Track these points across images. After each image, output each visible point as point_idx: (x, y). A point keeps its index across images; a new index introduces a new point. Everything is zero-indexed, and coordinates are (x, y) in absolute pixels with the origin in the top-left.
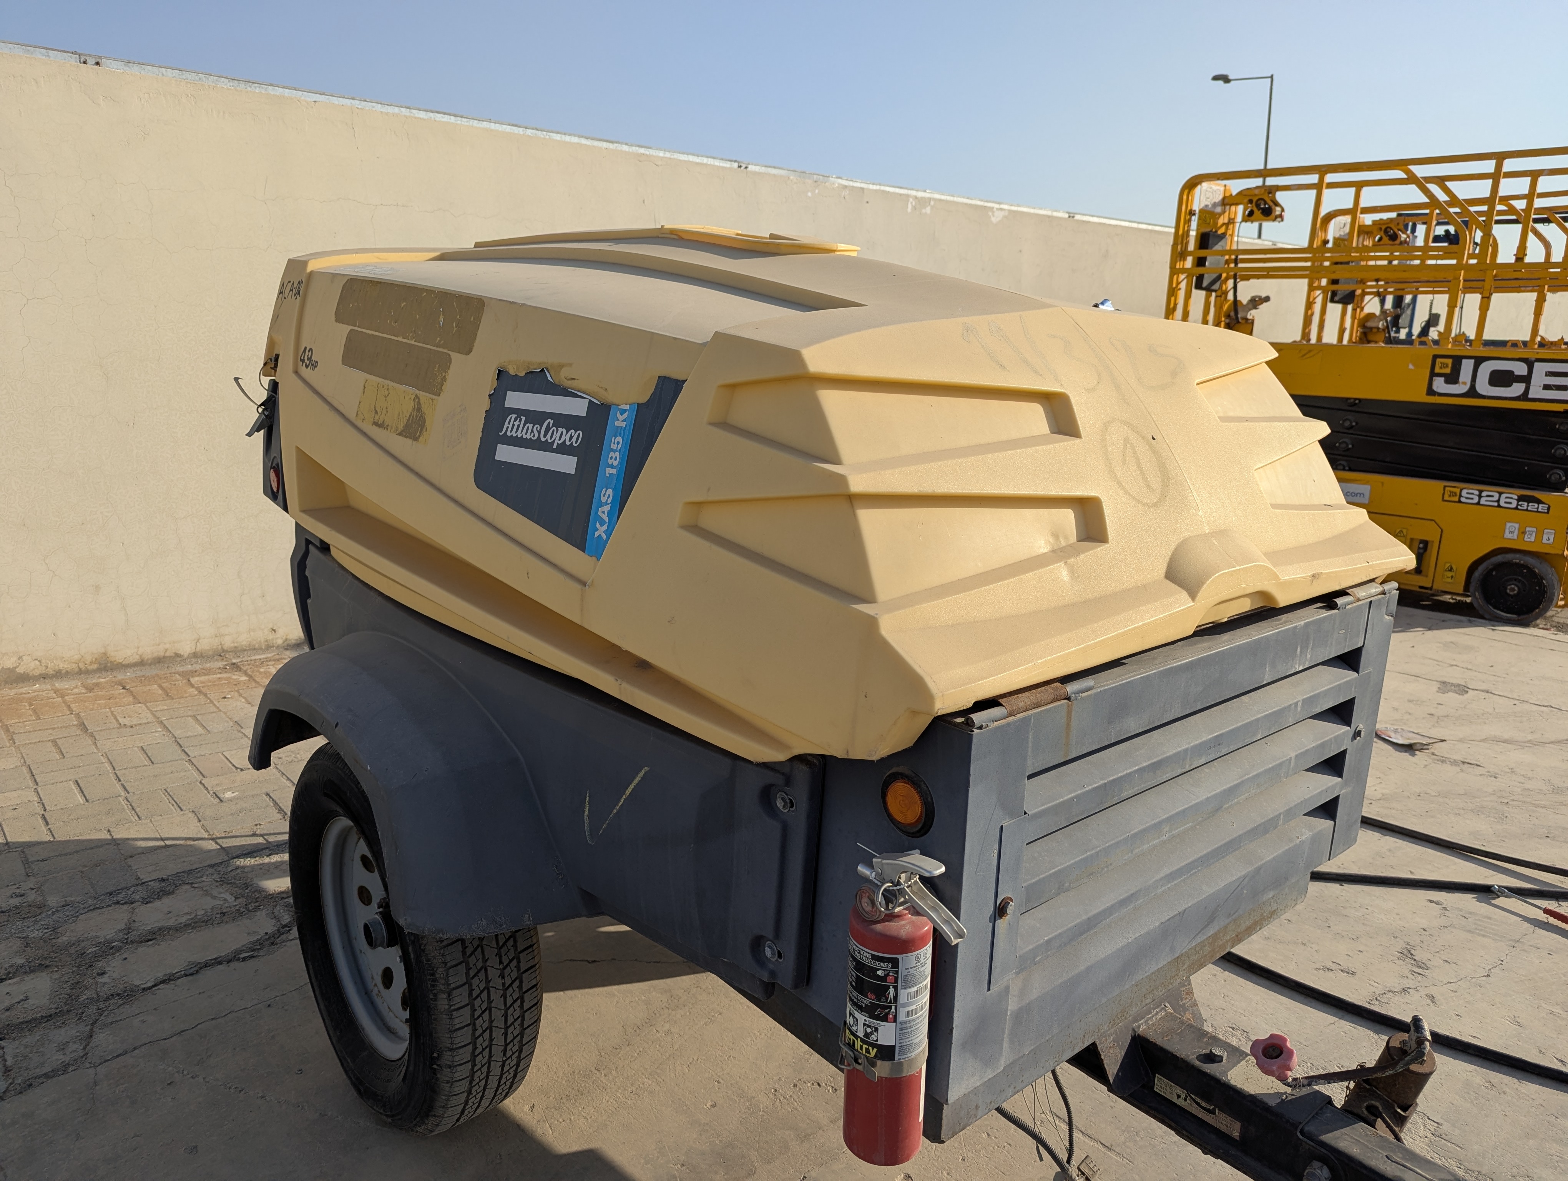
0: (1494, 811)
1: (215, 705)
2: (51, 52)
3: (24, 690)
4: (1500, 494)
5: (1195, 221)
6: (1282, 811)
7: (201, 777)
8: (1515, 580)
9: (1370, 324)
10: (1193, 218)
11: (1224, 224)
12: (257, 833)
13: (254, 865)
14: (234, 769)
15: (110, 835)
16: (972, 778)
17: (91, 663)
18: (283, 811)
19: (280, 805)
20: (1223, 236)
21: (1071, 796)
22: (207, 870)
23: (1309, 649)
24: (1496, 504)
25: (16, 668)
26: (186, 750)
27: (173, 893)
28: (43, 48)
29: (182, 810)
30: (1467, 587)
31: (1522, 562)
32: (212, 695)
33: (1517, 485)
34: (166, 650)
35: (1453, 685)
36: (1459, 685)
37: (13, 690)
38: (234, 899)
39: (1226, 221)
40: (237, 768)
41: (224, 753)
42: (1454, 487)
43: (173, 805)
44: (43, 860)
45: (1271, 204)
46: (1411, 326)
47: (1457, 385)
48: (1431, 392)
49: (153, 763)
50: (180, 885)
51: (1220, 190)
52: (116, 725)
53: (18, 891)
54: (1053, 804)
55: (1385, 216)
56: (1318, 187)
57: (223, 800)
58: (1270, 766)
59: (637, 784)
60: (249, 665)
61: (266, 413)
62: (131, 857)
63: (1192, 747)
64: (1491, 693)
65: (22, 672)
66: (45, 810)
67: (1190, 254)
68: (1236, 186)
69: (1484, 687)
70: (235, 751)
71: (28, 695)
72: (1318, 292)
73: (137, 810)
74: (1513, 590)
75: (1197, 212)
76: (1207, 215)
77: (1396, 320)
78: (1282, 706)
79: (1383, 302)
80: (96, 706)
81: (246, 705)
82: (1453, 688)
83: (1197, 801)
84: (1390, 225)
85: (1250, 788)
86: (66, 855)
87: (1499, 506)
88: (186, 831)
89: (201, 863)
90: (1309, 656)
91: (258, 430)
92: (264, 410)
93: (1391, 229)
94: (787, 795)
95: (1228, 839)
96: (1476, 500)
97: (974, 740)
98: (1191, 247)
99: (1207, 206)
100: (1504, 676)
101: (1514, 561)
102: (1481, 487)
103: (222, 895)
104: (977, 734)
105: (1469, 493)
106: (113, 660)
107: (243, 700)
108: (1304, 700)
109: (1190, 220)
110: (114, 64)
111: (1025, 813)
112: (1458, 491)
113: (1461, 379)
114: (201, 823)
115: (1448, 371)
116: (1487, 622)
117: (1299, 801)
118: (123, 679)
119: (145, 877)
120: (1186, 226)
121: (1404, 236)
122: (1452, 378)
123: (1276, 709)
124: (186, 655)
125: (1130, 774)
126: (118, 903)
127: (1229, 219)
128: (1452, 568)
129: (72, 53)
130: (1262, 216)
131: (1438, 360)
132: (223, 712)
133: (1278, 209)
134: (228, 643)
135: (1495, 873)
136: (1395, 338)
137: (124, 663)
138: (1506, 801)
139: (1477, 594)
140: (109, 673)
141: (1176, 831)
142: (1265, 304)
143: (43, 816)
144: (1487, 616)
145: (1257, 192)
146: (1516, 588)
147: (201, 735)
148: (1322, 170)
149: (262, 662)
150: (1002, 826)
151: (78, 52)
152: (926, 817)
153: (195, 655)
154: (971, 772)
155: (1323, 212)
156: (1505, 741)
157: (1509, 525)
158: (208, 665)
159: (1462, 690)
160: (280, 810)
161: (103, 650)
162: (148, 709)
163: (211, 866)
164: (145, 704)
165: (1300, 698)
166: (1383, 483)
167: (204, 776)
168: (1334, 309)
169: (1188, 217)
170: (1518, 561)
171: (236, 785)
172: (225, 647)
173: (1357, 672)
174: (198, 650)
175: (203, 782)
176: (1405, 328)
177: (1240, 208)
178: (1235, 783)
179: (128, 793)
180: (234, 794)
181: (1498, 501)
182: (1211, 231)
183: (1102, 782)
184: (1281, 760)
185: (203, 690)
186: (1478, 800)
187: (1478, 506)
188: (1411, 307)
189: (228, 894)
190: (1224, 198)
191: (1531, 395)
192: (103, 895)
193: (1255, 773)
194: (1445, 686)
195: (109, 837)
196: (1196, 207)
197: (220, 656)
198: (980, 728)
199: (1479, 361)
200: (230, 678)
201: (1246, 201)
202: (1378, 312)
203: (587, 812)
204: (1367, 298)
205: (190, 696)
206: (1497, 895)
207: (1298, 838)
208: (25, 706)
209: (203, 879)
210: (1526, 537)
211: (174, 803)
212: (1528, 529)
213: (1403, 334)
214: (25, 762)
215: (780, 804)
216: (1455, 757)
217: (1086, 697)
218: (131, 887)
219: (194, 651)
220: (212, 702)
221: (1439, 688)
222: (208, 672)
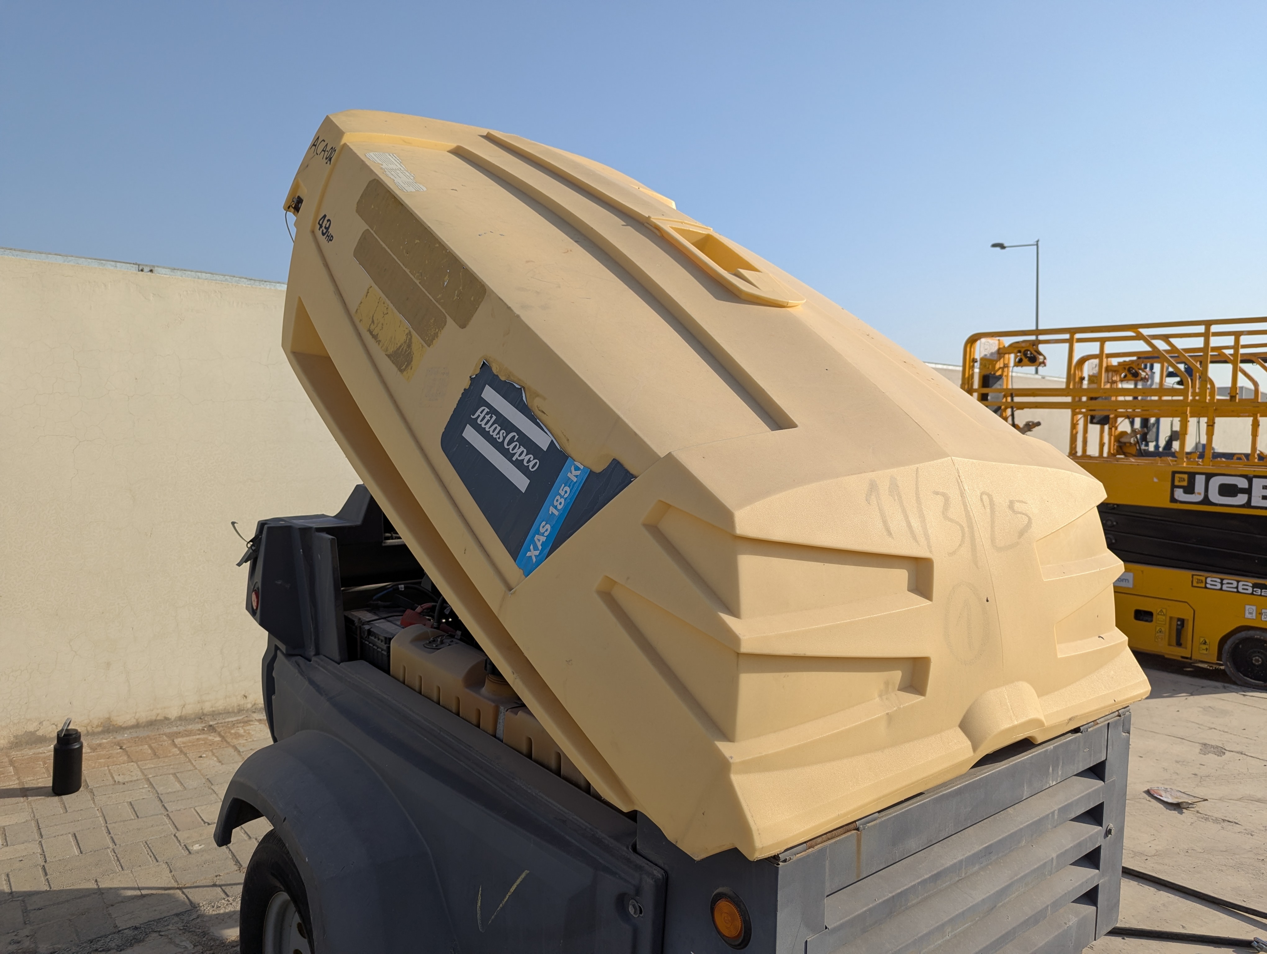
0: (1251, 867)
1: (192, 764)
2: (118, 264)
3: (40, 750)
4: (1238, 582)
5: (977, 365)
6: (1049, 903)
7: (176, 830)
8: (1259, 652)
9: (1124, 440)
10: (976, 364)
11: (1000, 368)
12: (217, 883)
13: (212, 914)
14: (202, 822)
15: (97, 884)
16: (779, 903)
17: (97, 726)
18: (239, 863)
19: (237, 857)
20: (1000, 377)
21: (864, 909)
22: (173, 919)
23: (1060, 767)
24: (1235, 590)
25: (36, 731)
26: (165, 805)
27: (143, 941)
28: (113, 261)
29: (157, 861)
30: (1219, 658)
31: (1262, 638)
32: (191, 754)
33: (1251, 574)
34: (158, 715)
35: (1212, 746)
36: (1217, 747)
37: (32, 751)
38: (193, 946)
39: (1002, 365)
40: (205, 823)
41: (196, 808)
42: (1201, 575)
43: (151, 857)
44: (39, 909)
45: (1035, 354)
46: (1157, 440)
47: (1193, 495)
48: (1173, 500)
49: (138, 817)
50: (150, 933)
51: (995, 343)
52: (112, 782)
53: (16, 938)
54: (849, 918)
55: (1127, 359)
56: (1070, 342)
57: (192, 852)
58: (1036, 867)
59: (519, 884)
60: (223, 727)
61: (253, 548)
62: (112, 905)
63: (966, 858)
64: (1245, 754)
65: (41, 734)
66: (46, 862)
67: (976, 391)
68: (1007, 341)
69: (1238, 749)
70: (205, 807)
71: (43, 755)
72: (1080, 416)
73: (121, 862)
74: (1258, 661)
75: (978, 360)
76: (986, 362)
77: (1144, 438)
78: (1041, 816)
79: (1132, 423)
80: (97, 764)
81: (218, 764)
82: (1212, 749)
83: (974, 903)
84: (1131, 366)
85: (1019, 887)
86: (58, 904)
87: (1238, 592)
88: (159, 881)
89: (169, 912)
90: (1060, 773)
91: (246, 562)
92: (252, 546)
93: (1133, 369)
94: (637, 902)
95: (1004, 932)
96: (1219, 586)
97: (780, 872)
98: (976, 385)
99: (986, 355)
100: (1255, 738)
101: (1256, 637)
102: (1222, 576)
103: (184, 943)
104: (783, 866)
105: (1213, 580)
106: (115, 723)
107: (215, 759)
108: (1059, 810)
109: (973, 366)
110: (163, 271)
111: (826, 928)
112: (1203, 579)
113: (1196, 490)
114: (172, 873)
115: (1185, 483)
116: (1239, 688)
117: (1064, 893)
118: (121, 740)
119: (121, 925)
120: (971, 370)
121: (1143, 374)
122: (1189, 489)
123: (1036, 819)
124: (173, 718)
125: (914, 885)
126: (97, 950)
127: (1004, 364)
128: (1205, 642)
129: (134, 264)
130: (1028, 363)
131: (1177, 475)
132: (199, 770)
133: (1041, 357)
134: (207, 708)
135: (1255, 928)
136: (1144, 450)
137: (123, 726)
138: (1262, 858)
139: (1228, 664)
140: (110, 735)
141: (958, 931)
142: (1037, 428)
143: (44, 868)
144: (1238, 682)
145: (1023, 345)
146: (1260, 660)
147: (178, 791)
148: (1072, 331)
149: (234, 724)
150: (807, 941)
151: (138, 263)
152: (745, 932)
153: (180, 718)
154: (779, 899)
155: (1076, 359)
156: (1259, 801)
157: (1247, 607)
158: (190, 727)
159: (1220, 751)
160: (237, 862)
161: (107, 716)
162: (139, 767)
163: (177, 915)
164: (137, 763)
165: (1056, 808)
166: (1142, 571)
167: (178, 830)
168: (1094, 430)
169: (972, 364)
170: (1259, 637)
171: (203, 838)
172: (205, 711)
173: (1104, 781)
174: (183, 714)
175: (177, 835)
176: (1152, 442)
177: (1012, 356)
178: (1006, 884)
179: (116, 845)
180: (201, 847)
181: (1237, 588)
182: (991, 374)
183: (890, 895)
184: (1044, 861)
185: (184, 750)
186: (1237, 856)
187: (1221, 592)
188: (1156, 426)
189: (188, 942)
190: (999, 349)
191: (1253, 504)
192: (85, 942)
193: (1022, 874)
194: (1206, 748)
195: (96, 887)
196: (977, 356)
197: (201, 718)
198: (785, 861)
199: (1209, 476)
200: (207, 739)
201: (1016, 351)
202: (1129, 430)
203: (479, 904)
204: (1120, 420)
205: (173, 755)
206: (1257, 950)
207: (1065, 923)
208: (40, 764)
209: (169, 927)
210: (1263, 617)
211: (152, 855)
212: (1263, 611)
213: (1151, 447)
214: (34, 817)
215: (631, 910)
216: (1216, 815)
217: (872, 826)
218: (109, 935)
219: (179, 715)
220: (190, 761)
221: (1201, 749)
222: (189, 733)
